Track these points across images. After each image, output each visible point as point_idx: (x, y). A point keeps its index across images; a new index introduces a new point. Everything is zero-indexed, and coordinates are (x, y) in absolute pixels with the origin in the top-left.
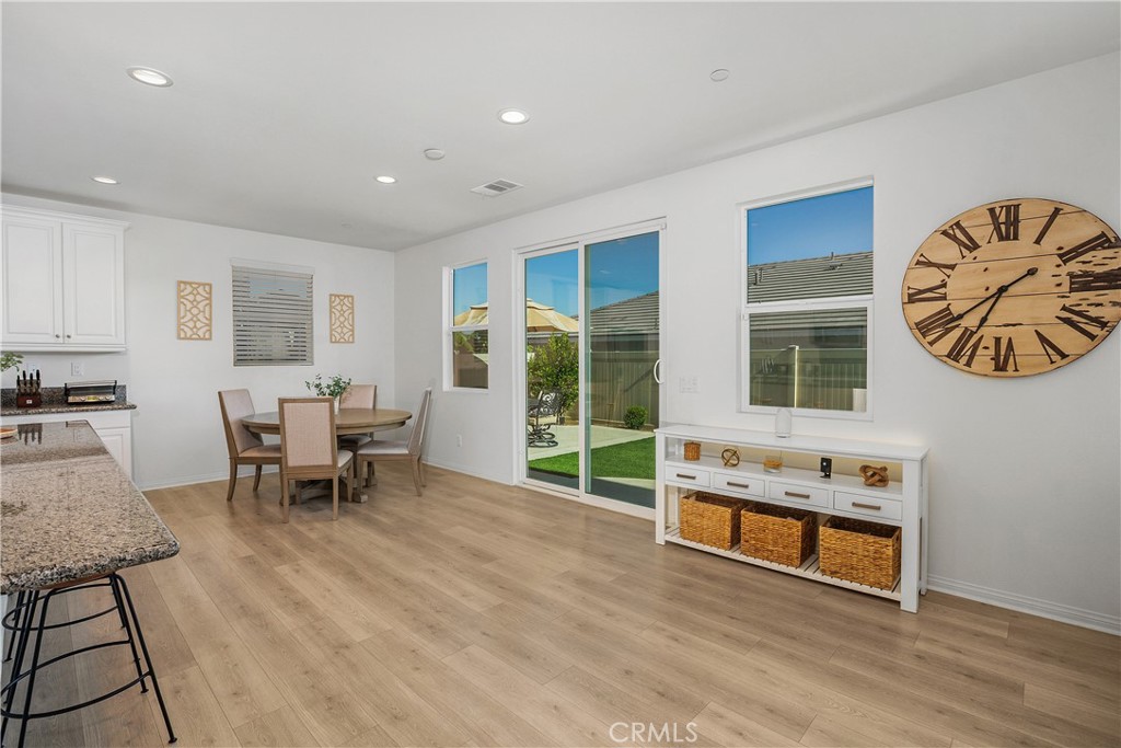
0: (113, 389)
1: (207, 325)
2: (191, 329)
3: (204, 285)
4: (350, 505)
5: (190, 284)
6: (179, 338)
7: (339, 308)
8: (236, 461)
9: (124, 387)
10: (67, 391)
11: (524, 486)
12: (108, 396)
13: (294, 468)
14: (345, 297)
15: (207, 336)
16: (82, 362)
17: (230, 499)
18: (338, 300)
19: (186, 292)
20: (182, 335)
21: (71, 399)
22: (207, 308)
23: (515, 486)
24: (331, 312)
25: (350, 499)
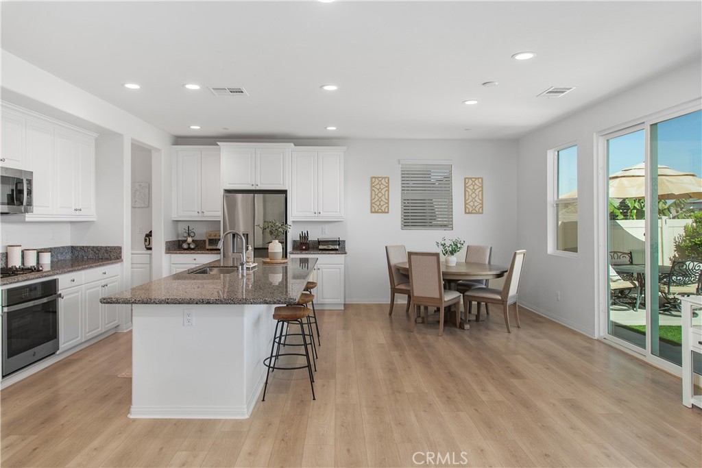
0: (338, 242)
1: (386, 203)
2: (378, 207)
3: (385, 178)
4: (458, 330)
5: (378, 178)
6: (372, 212)
7: (471, 187)
8: (394, 291)
9: (344, 241)
10: (319, 242)
11: (604, 341)
12: (335, 246)
13: (418, 297)
14: (476, 179)
15: (386, 211)
16: (327, 227)
17: (390, 314)
18: (470, 182)
19: (376, 183)
20: (373, 210)
21: (321, 247)
22: (387, 192)
23: (598, 340)
24: (465, 191)
25: (458, 326)
